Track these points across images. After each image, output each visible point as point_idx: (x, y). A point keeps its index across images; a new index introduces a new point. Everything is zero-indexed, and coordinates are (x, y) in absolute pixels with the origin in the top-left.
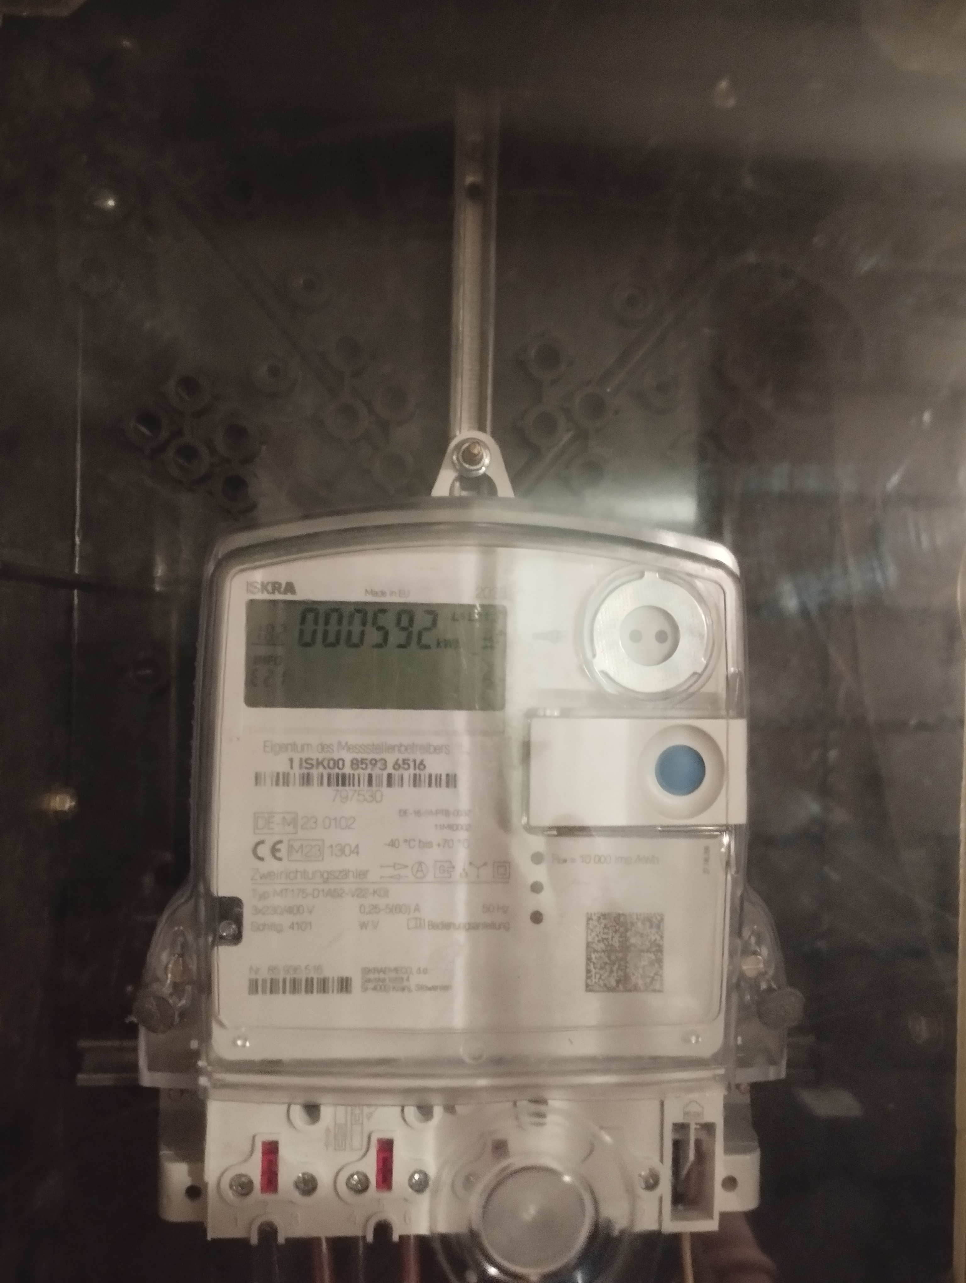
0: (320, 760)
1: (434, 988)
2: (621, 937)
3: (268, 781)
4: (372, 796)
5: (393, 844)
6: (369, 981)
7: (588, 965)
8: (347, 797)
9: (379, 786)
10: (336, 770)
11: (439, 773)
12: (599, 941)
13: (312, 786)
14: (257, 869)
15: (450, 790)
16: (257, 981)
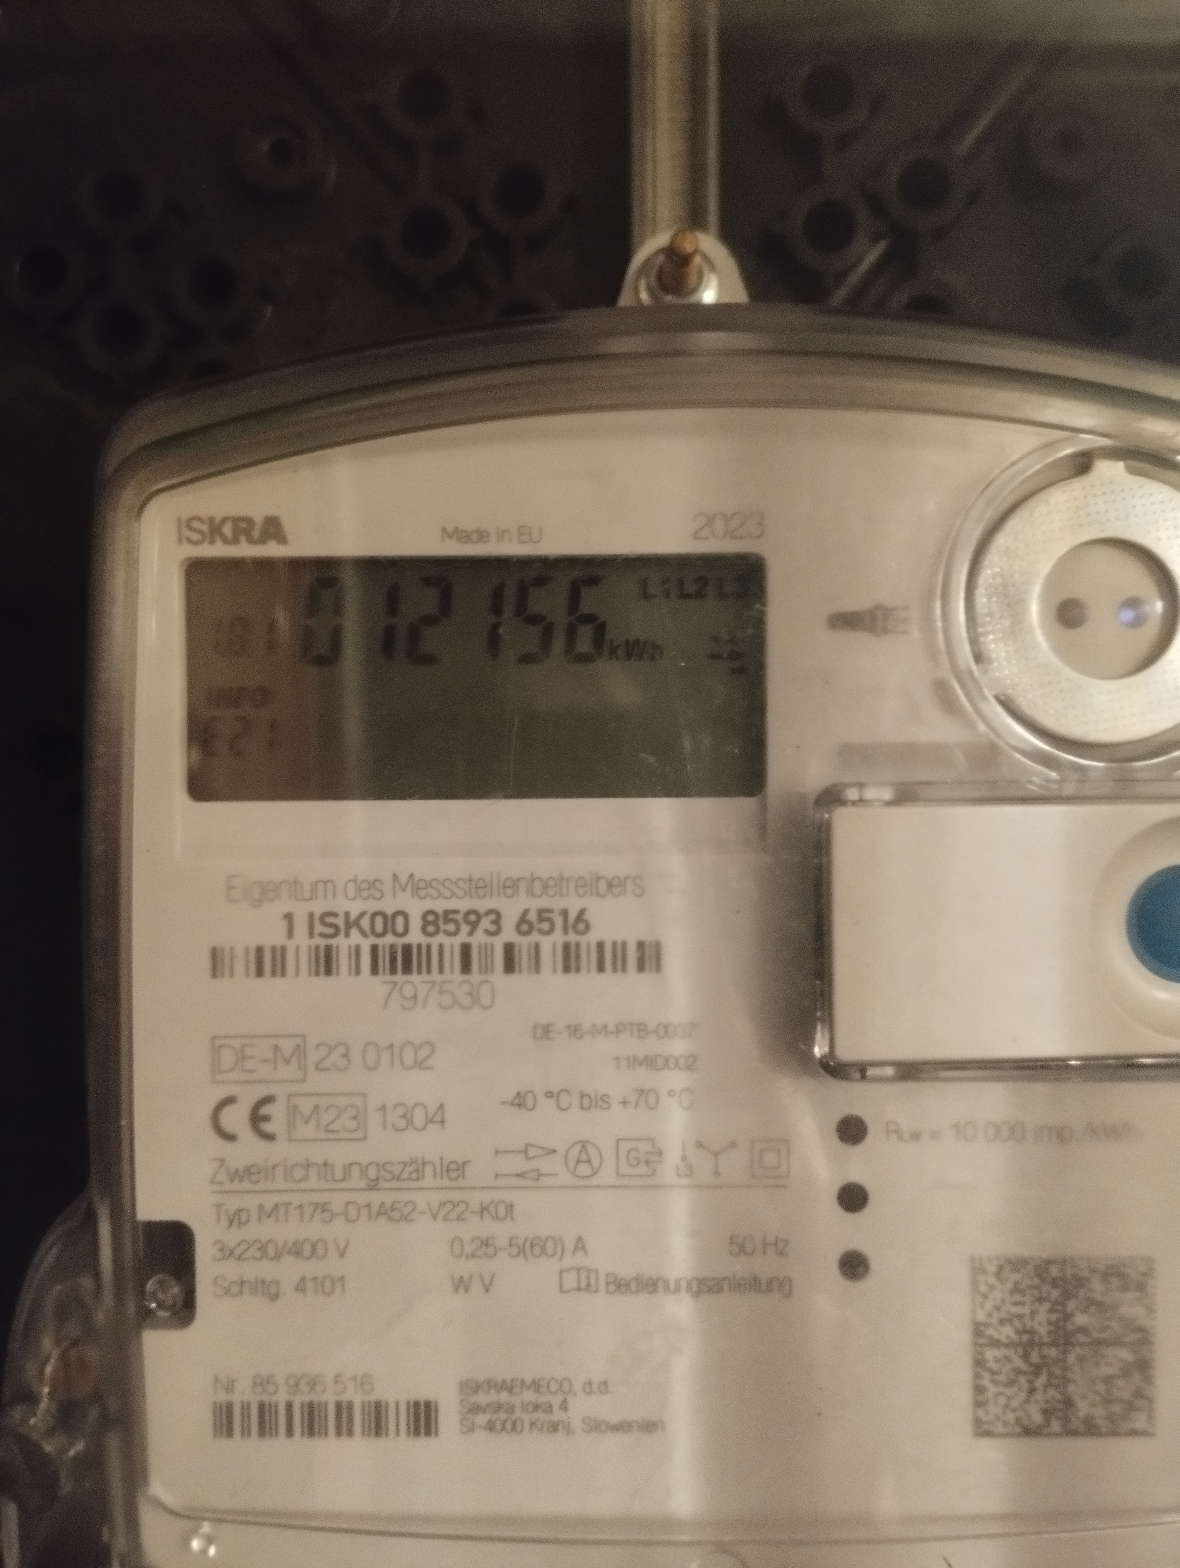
0: (353, 916)
1: (623, 1427)
2: (1052, 1311)
3: (240, 966)
4: (470, 994)
5: (520, 1101)
6: (476, 1409)
7: (977, 1376)
8: (415, 997)
9: (486, 972)
10: (389, 939)
11: (619, 937)
12: (1002, 1322)
13: (338, 974)
14: (222, 1160)
15: (648, 978)
16: (230, 1408)
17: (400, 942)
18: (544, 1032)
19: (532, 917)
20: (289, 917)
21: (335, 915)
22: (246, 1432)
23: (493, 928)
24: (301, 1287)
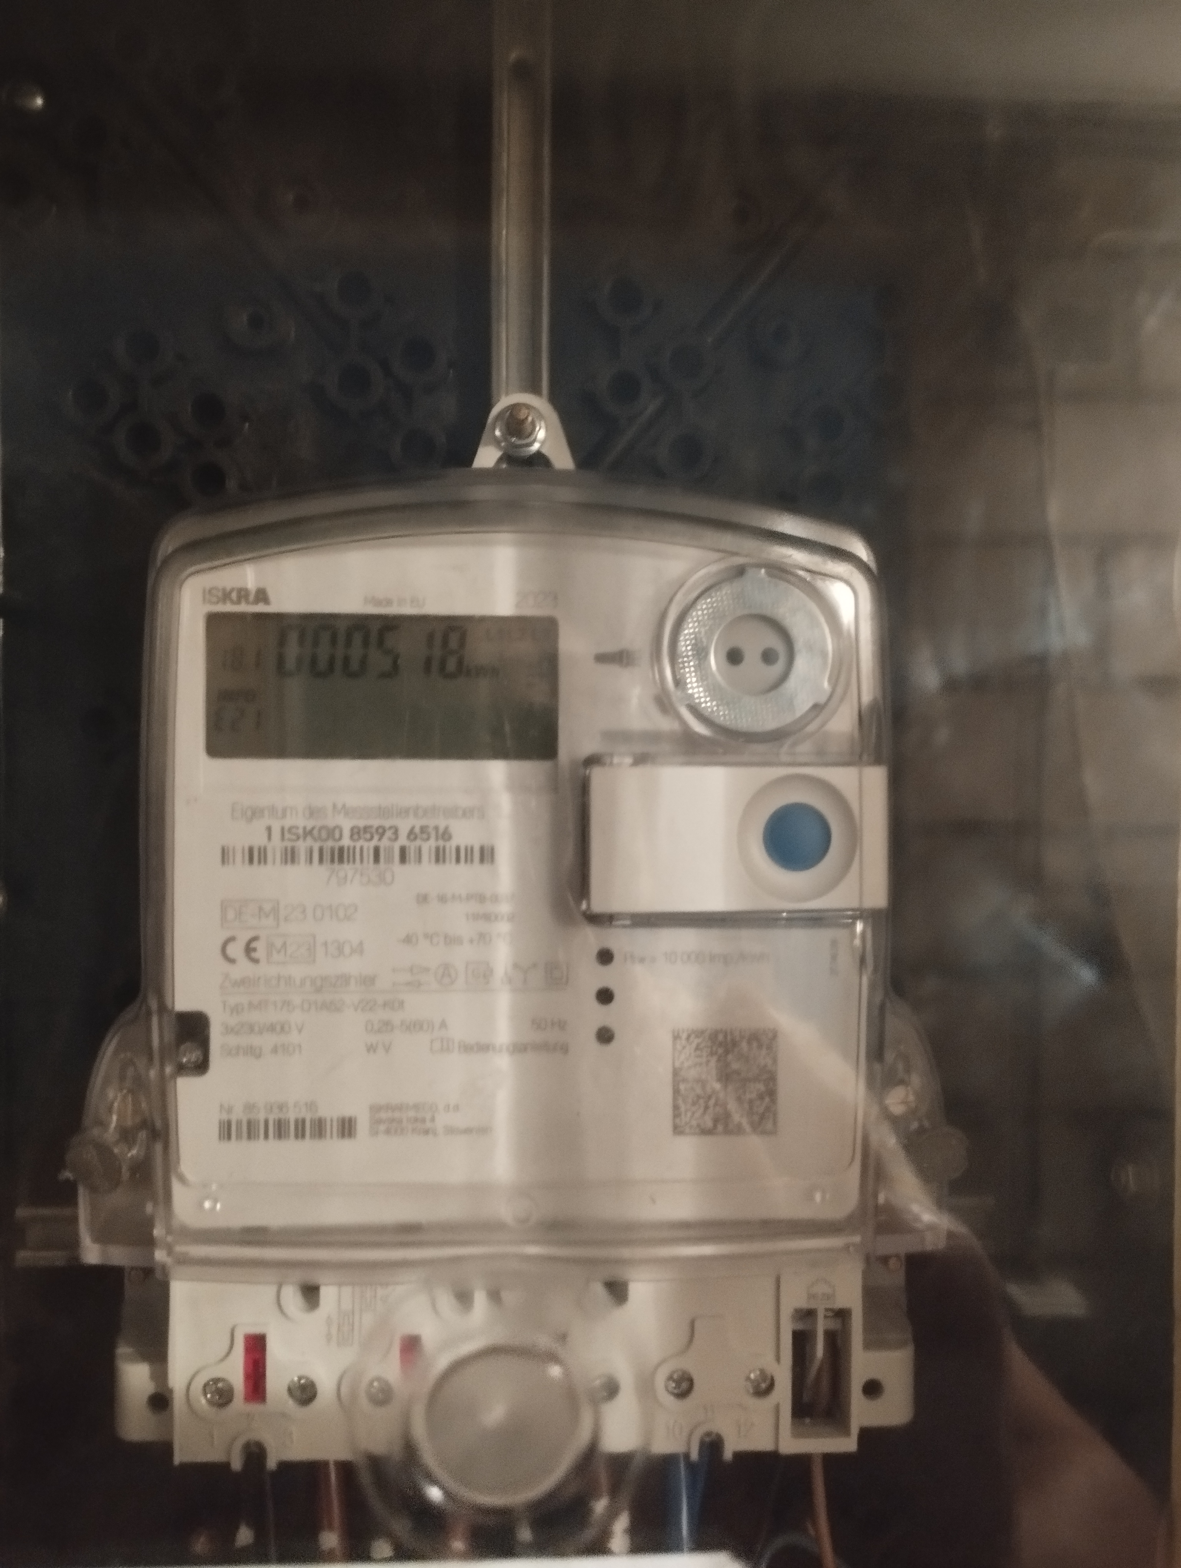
0: (309, 829)
2: (719, 1060)
3: (239, 858)
4: (379, 876)
5: (408, 940)
6: (379, 1121)
7: (675, 1099)
8: (346, 878)
9: (389, 863)
10: (330, 843)
11: (469, 843)
12: (689, 1067)
13: (299, 863)
14: (227, 976)
15: (486, 867)
16: (229, 1124)
17: (337, 845)
18: (423, 899)
19: (417, 830)
20: (269, 829)
21: (297, 828)
22: (239, 1137)
23: (393, 837)
24: (275, 1050)
